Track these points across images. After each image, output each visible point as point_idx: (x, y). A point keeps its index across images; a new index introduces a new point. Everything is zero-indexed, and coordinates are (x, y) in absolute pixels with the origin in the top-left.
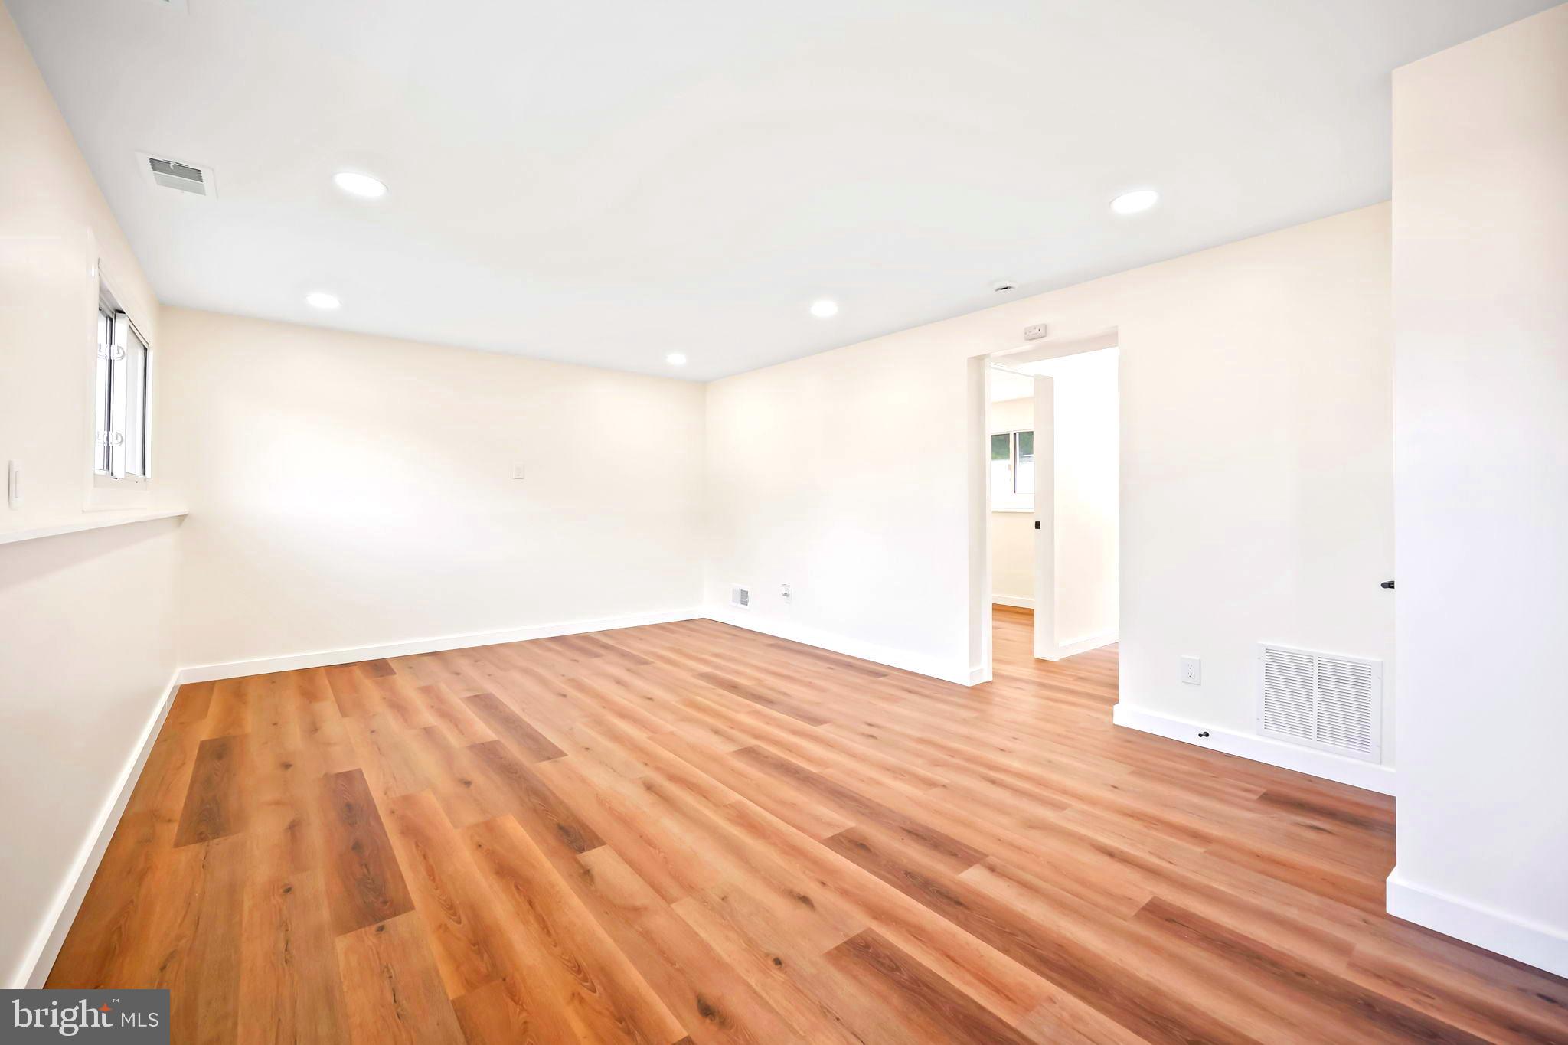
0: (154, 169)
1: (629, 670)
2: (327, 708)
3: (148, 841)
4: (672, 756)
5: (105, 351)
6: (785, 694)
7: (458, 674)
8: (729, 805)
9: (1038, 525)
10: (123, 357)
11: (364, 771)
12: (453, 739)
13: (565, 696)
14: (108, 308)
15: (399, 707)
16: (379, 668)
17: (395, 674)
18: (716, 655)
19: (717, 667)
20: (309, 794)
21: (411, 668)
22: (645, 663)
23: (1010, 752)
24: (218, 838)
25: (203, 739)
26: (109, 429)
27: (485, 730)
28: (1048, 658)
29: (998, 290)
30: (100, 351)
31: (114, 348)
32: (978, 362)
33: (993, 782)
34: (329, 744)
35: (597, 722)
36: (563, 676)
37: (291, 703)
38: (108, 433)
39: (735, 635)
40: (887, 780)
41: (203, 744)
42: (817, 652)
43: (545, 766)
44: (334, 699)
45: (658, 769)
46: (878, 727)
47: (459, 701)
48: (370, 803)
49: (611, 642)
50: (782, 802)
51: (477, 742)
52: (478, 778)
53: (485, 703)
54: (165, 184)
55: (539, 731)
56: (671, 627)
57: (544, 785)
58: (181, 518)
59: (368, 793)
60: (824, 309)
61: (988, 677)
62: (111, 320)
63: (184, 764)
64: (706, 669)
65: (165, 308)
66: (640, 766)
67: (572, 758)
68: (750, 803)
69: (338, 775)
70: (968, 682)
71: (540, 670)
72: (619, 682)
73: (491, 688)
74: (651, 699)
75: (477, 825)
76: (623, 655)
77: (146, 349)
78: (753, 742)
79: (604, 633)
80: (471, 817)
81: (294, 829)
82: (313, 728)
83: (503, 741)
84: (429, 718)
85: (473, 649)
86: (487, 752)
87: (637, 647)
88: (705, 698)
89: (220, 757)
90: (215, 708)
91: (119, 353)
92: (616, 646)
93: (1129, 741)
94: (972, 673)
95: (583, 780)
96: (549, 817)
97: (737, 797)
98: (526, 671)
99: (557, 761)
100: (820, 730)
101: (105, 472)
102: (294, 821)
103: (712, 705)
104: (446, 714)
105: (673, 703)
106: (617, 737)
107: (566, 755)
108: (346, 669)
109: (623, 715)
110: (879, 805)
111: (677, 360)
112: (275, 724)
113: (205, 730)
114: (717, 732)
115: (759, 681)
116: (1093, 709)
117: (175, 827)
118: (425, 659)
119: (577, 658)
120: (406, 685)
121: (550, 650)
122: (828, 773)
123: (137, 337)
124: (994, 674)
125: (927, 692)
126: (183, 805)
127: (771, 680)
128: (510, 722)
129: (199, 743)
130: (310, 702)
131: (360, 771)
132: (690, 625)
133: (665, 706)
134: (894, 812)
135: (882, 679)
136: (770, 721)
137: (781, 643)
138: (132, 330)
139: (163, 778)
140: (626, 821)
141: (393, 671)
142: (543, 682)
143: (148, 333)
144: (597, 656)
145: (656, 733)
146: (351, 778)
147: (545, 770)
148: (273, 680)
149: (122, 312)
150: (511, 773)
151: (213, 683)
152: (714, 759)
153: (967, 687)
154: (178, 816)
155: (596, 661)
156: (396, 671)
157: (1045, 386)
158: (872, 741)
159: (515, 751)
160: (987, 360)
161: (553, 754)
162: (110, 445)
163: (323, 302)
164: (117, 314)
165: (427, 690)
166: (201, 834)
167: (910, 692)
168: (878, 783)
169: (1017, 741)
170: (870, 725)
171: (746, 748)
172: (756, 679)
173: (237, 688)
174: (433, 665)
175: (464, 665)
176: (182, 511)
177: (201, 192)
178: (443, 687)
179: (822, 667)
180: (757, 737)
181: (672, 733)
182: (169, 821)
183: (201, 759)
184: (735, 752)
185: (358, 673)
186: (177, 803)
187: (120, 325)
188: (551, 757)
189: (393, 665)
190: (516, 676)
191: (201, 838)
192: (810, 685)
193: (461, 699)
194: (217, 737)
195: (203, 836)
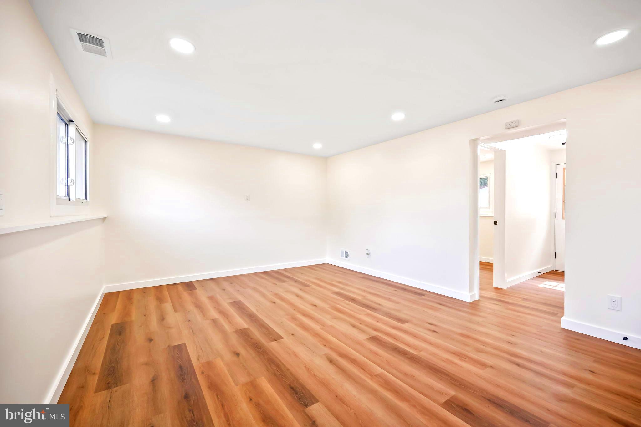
0: (81, 40)
1: (301, 289)
2: (168, 306)
3: (82, 387)
4: (337, 341)
5: (65, 140)
6: (380, 304)
7: (224, 290)
8: (377, 375)
9: (496, 223)
10: (73, 142)
11: (186, 344)
12: (227, 327)
13: (274, 303)
14: (66, 119)
15: (199, 306)
16: (189, 286)
17: (197, 289)
18: (339, 282)
19: (342, 289)
20: (161, 358)
21: (203, 286)
22: (307, 286)
23: (515, 344)
24: (117, 387)
25: (113, 323)
26: (68, 177)
27: (242, 323)
28: (501, 287)
29: (496, 102)
30: (63, 140)
31: (69, 138)
32: (474, 142)
33: (518, 365)
34: (170, 328)
35: (294, 319)
36: (272, 292)
37: (152, 304)
38: (67, 179)
39: (343, 272)
40: (456, 360)
41: (113, 325)
42: (385, 281)
43: (274, 344)
44: (171, 302)
45: (332, 349)
46: (435, 325)
47: (226, 304)
48: (191, 366)
49: (289, 275)
50: (406, 374)
51: (239, 329)
52: (242, 351)
53: (239, 306)
54: (86, 50)
55: (266, 322)
56: (314, 267)
57: (276, 357)
58: (104, 219)
59: (190, 360)
60: (398, 116)
61: (477, 298)
62: (68, 125)
63: (103, 337)
64: (337, 290)
65: (95, 124)
66: (322, 347)
67: (287, 340)
68: (388, 374)
69: (175, 347)
70: (468, 300)
71: (261, 289)
72: (298, 296)
73: (240, 298)
74: (315, 306)
75: (247, 384)
76: (296, 281)
77: (86, 141)
78: (375, 333)
79: (285, 270)
80: (243, 379)
81: (154, 381)
82: (162, 319)
83: (251, 328)
84: (214, 314)
85: (228, 277)
86: (244, 334)
87: (302, 278)
88: (342, 306)
89: (120, 334)
90: (119, 306)
91: (71, 141)
92: (292, 276)
93: (578, 339)
94: (470, 296)
95: (295, 355)
96: (284, 380)
97: (382, 370)
98: (254, 289)
99: (279, 342)
100: (406, 326)
101: (66, 198)
102: (154, 377)
103: (347, 310)
104: (223, 313)
105: (327, 308)
106: (305, 328)
107: (282, 338)
108: (175, 286)
109: (305, 315)
110: (462, 379)
111: (318, 146)
112: (145, 315)
113: (113, 319)
114: (354, 326)
115: (364, 297)
116: (544, 318)
117: (96, 377)
118: (209, 281)
119: (276, 283)
120: (202, 295)
121: (262, 278)
122: (422, 354)
123: (80, 134)
124: (481, 296)
125: (450, 305)
126: (101, 364)
127: (370, 297)
128: (252, 317)
129: (111, 325)
130: (161, 303)
131: (185, 344)
132: (321, 266)
133: (323, 310)
134: (473, 385)
135: (423, 297)
136: (378, 320)
137: (367, 277)
138: (77, 129)
139: (93, 346)
140: (324, 384)
141: (195, 288)
142: (264, 296)
143: (87, 133)
144: (285, 282)
145: (324, 326)
146: (181, 349)
147: (273, 346)
148: (144, 291)
149: (72, 121)
150: (257, 347)
151: (119, 292)
152: (359, 343)
153: (469, 303)
154: (98, 371)
155: (285, 284)
156: (197, 288)
157: (501, 155)
158: (435, 334)
159: (257, 334)
160: (478, 141)
161: (277, 338)
162: (69, 185)
163: (163, 119)
164: (71, 122)
165: (211, 298)
166: (109, 383)
167: (441, 304)
168: (453, 363)
169: (513, 337)
170: (431, 324)
171: (372, 337)
172: (362, 296)
173: (129, 294)
174: (212, 285)
175: (225, 285)
176: (104, 216)
177: (104, 54)
178: (218, 296)
179: (391, 290)
180: (376, 330)
181: (331, 326)
182: (94, 374)
183: (111, 335)
184: (367, 339)
185: (180, 288)
186: (98, 363)
187: (72, 128)
188: (276, 339)
189: (195, 284)
190: (251, 292)
191: (108, 387)
192: (389, 300)
193: (227, 303)
194: (119, 322)
195: (109, 385)
